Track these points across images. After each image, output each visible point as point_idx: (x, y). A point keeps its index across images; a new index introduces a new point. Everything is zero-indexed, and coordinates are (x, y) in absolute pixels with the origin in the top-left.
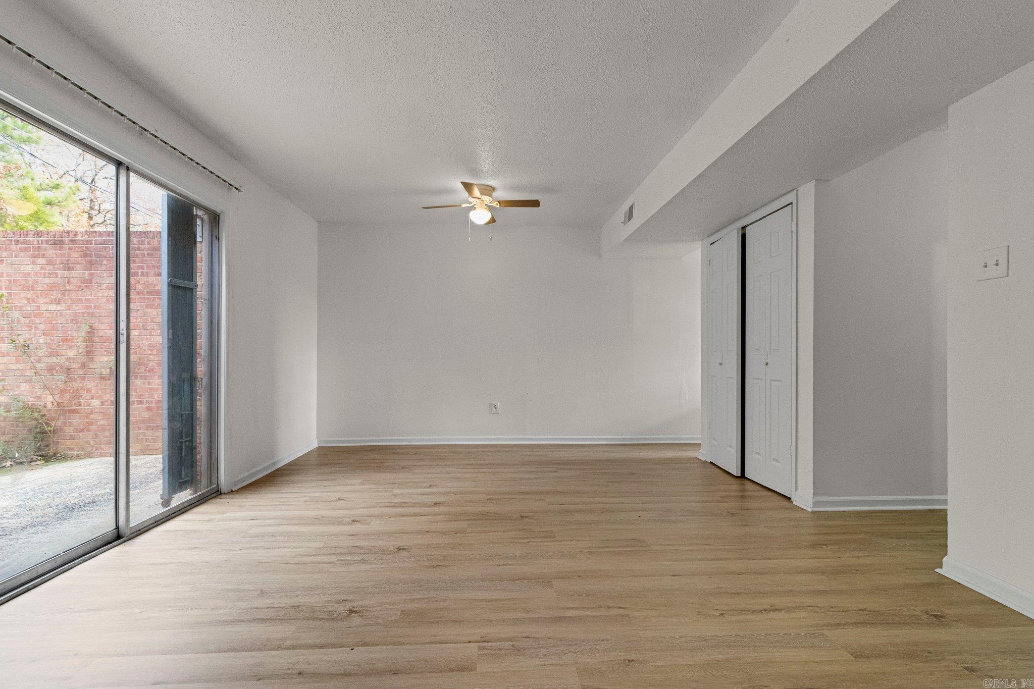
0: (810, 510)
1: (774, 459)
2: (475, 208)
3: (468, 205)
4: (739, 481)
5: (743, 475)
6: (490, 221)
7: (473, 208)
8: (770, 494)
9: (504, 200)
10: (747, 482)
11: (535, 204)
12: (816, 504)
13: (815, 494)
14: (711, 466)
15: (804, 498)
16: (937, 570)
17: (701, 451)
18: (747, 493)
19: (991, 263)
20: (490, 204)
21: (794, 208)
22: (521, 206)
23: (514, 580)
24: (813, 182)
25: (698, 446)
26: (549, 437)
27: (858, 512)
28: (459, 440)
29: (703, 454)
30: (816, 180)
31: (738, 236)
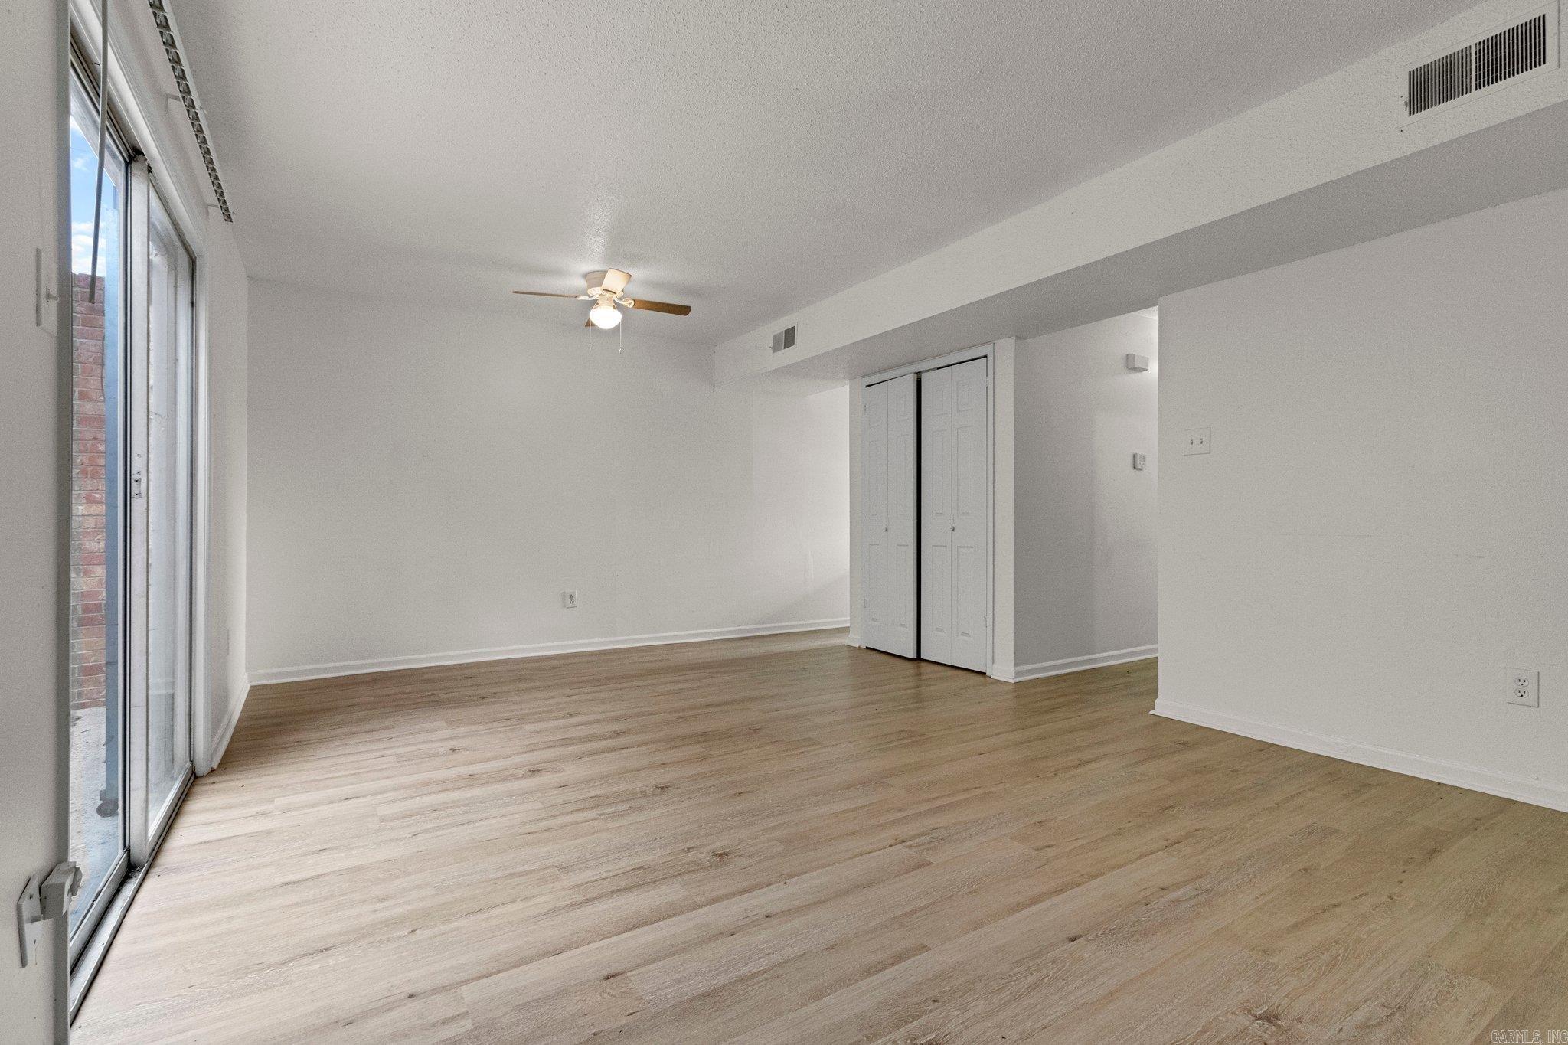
0: (1012, 681)
1: (963, 634)
2: (598, 304)
3: (586, 298)
4: (915, 664)
5: (919, 659)
6: (618, 326)
7: (594, 303)
8: (961, 672)
9: (641, 299)
10: (923, 664)
11: (684, 310)
12: (1017, 674)
13: (1016, 665)
14: (869, 651)
15: (1004, 670)
16: (1152, 712)
17: (851, 635)
18: (923, 677)
19: (1197, 441)
20: (619, 302)
21: (990, 364)
22: (665, 312)
23: (848, 788)
24: (1013, 340)
25: (846, 630)
26: (647, 636)
27: (1049, 678)
28: (512, 652)
29: (855, 640)
30: (1017, 337)
31: (914, 381)
